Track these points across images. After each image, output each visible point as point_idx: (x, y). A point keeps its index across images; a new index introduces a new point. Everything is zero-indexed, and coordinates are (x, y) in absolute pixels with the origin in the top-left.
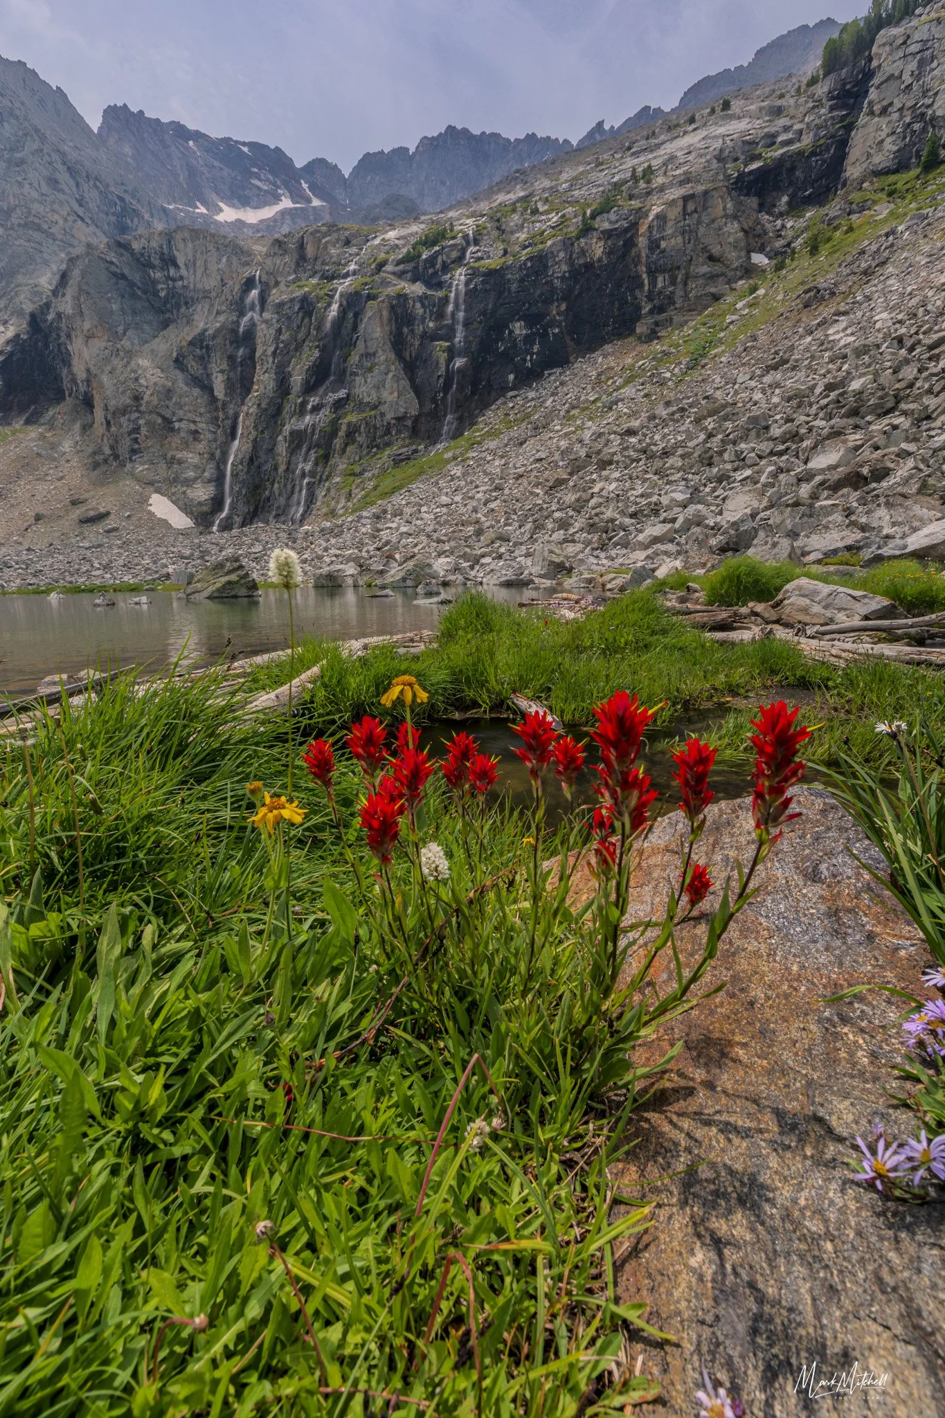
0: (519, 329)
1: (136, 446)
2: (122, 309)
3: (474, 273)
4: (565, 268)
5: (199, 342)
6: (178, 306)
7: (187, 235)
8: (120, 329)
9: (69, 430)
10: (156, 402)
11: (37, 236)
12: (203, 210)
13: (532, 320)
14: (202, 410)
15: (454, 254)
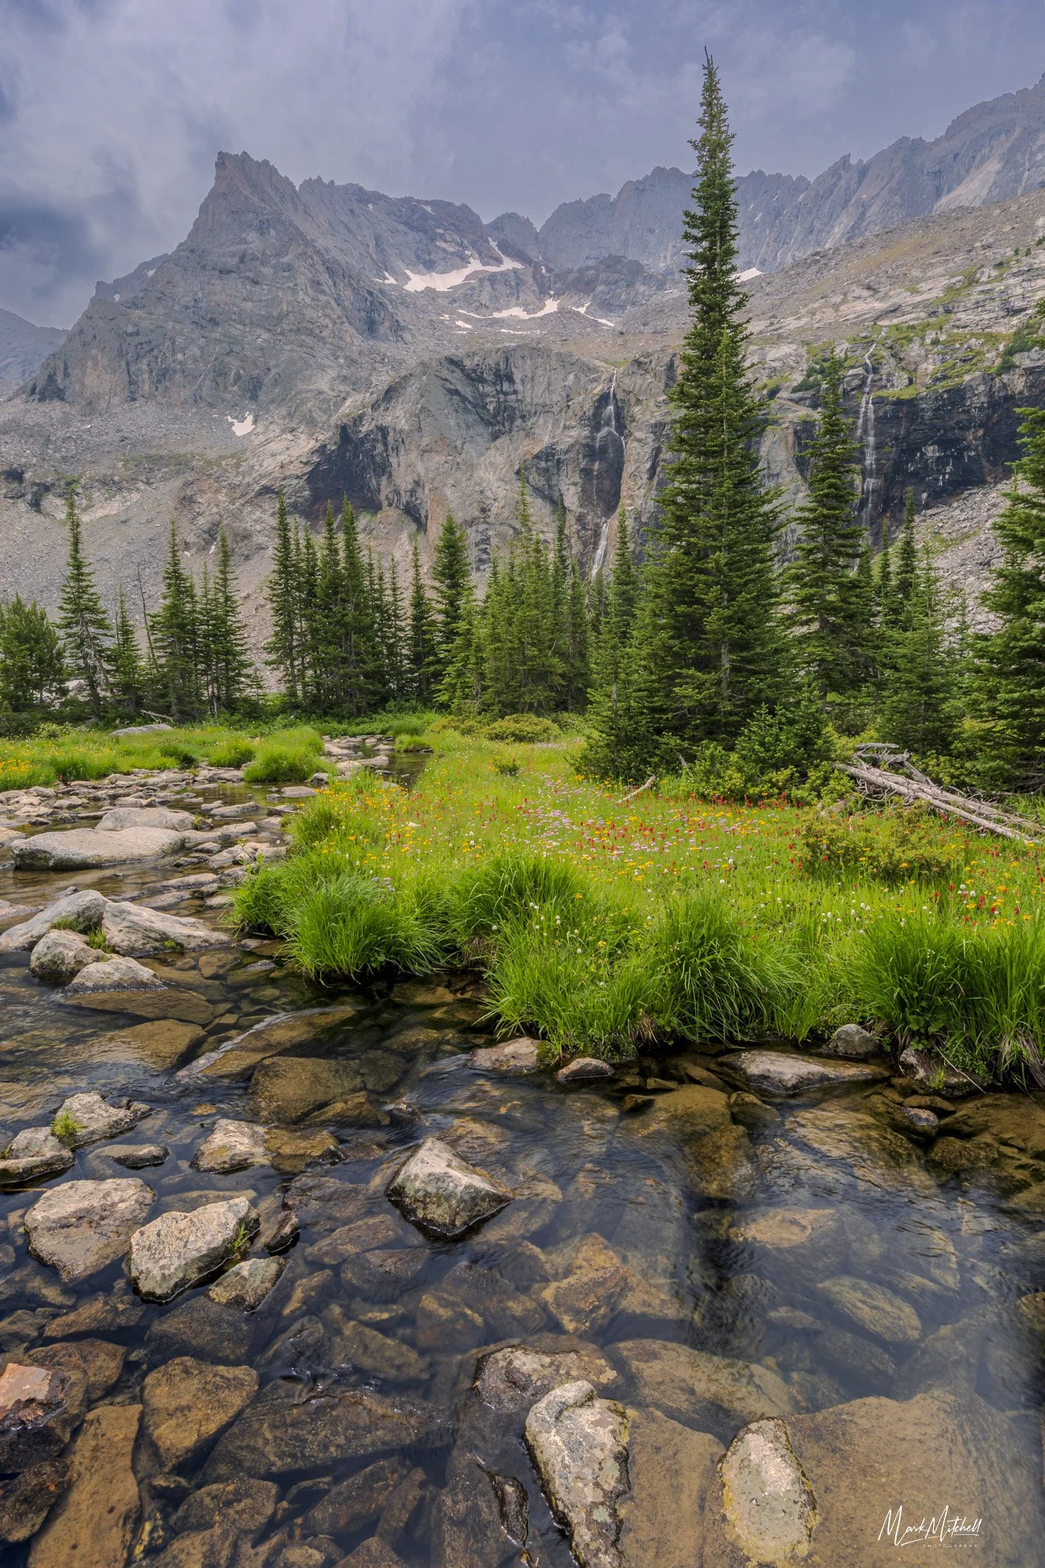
0: (931, 451)
1: (485, 556)
2: (458, 424)
3: (879, 402)
4: (984, 399)
5: (548, 454)
6: (512, 420)
7: (526, 353)
8: (459, 443)
9: (397, 540)
10: (506, 514)
11: (310, 341)
12: (391, 281)
13: (944, 444)
14: (547, 520)
15: (855, 383)
